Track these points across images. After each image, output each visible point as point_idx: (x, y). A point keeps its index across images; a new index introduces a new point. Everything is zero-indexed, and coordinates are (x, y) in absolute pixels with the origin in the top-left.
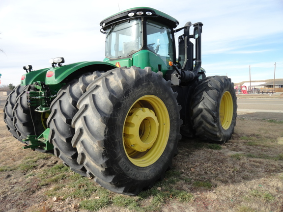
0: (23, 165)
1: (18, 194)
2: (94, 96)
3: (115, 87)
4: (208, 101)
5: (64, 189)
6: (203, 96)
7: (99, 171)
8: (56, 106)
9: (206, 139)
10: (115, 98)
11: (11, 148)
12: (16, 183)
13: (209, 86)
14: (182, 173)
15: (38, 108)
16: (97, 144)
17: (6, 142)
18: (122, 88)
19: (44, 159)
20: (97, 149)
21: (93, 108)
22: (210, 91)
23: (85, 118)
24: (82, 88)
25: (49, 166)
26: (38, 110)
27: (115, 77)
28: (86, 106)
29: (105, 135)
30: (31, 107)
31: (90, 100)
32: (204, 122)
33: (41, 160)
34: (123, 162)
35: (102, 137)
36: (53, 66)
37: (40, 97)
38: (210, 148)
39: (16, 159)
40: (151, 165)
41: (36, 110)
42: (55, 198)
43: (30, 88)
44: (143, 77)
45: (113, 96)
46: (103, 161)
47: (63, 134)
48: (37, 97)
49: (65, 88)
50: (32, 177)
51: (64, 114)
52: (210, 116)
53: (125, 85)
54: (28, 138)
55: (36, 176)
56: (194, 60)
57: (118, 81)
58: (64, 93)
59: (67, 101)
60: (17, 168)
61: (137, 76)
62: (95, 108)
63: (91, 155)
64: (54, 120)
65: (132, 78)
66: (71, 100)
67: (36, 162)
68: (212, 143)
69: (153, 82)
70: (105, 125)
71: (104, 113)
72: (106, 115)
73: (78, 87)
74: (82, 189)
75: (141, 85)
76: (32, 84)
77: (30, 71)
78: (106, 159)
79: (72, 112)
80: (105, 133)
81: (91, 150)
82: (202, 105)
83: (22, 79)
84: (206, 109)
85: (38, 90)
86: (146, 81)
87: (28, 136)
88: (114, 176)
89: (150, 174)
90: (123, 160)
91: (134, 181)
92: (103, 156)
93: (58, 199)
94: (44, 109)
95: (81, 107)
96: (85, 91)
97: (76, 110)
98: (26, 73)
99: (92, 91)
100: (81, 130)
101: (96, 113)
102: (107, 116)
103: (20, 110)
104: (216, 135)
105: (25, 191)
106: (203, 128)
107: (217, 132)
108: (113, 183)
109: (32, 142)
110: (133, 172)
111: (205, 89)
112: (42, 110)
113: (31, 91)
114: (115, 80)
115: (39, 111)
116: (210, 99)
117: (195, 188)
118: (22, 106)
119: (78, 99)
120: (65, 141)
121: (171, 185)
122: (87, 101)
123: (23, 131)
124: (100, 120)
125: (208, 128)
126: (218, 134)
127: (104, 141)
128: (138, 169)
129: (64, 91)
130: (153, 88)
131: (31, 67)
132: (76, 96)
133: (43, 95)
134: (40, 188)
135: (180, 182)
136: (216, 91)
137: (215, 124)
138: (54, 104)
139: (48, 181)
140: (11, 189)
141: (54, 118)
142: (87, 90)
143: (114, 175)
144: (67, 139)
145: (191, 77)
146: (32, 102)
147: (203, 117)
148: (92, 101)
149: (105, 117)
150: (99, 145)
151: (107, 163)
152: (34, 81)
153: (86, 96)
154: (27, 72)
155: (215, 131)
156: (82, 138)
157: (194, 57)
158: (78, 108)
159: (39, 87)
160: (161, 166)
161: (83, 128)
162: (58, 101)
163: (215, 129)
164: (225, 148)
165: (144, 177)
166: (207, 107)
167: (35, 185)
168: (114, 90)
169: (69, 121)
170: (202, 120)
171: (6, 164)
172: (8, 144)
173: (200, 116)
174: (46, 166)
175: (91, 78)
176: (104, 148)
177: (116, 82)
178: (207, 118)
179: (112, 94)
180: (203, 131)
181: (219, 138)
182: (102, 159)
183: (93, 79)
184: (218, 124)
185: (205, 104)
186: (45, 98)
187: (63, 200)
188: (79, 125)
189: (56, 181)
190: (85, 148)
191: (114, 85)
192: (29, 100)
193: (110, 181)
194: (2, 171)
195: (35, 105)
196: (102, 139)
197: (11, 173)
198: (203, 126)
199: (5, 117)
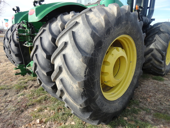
0: (17, 85)
1: (10, 113)
2: (73, 33)
3: (96, 24)
4: (159, 43)
5: (46, 111)
6: (155, 38)
7: (77, 107)
8: (38, 43)
9: (151, 72)
10: (97, 36)
11: (10, 70)
12: (10, 101)
13: (162, 30)
14: (140, 102)
15: (26, 43)
16: (77, 85)
17: (8, 65)
18: (104, 25)
19: (32, 80)
20: (76, 89)
21: (73, 47)
22: (162, 35)
23: (64, 56)
24: (61, 26)
25: (35, 87)
26: (26, 44)
27: (95, 14)
28: (66, 44)
29: (85, 76)
30: (19, 42)
31: (70, 37)
32: (153, 59)
33: (30, 81)
34: (100, 99)
35: (82, 78)
36: (35, 5)
37: (26, 34)
38: (155, 79)
39: (13, 80)
40: (120, 98)
41: (24, 45)
42: (38, 121)
43: (19, 26)
44: (123, 15)
45: (95, 34)
46: (82, 101)
47: (44, 69)
48: (24, 34)
49: (45, 26)
50: (22, 97)
51: (44, 50)
52: (160, 55)
53: (107, 22)
54: (18, 67)
55: (25, 96)
56: (148, 8)
57: (99, 18)
58: (44, 31)
59: (47, 38)
60: (13, 87)
61: (118, 13)
62: (75, 47)
63: (70, 95)
64: (36, 55)
65: (113, 15)
66: (50, 37)
67: (27, 83)
68: (156, 75)
69: (130, 22)
70: (86, 65)
71: (85, 52)
72: (87, 54)
73: (57, 25)
74: (61, 113)
75: (121, 23)
76: (20, 22)
77: (18, 12)
78: (85, 99)
79: (51, 48)
80: (85, 73)
81: (70, 89)
82: (153, 45)
83: (13, 19)
84: (157, 49)
85: (25, 28)
86: (125, 19)
87: (18, 65)
88: (91, 113)
89: (118, 106)
90: (99, 97)
91: (106, 114)
92: (82, 96)
93: (41, 122)
94: (30, 44)
95: (60, 44)
96: (63, 29)
97: (55, 47)
98: (15, 14)
99: (71, 28)
100: (60, 68)
101: (76, 52)
102: (88, 56)
103: (13, 44)
104: (162, 70)
105: (16, 110)
106: (152, 64)
107: (163, 67)
108: (89, 119)
109: (21, 70)
110: (107, 107)
111: (158, 32)
112: (28, 45)
113: (20, 29)
114: (96, 17)
115: (27, 46)
116: (162, 41)
117: (157, 120)
118: (14, 41)
119: (57, 37)
120: (46, 75)
121: (135, 115)
122: (67, 38)
123: (16, 60)
124: (81, 60)
125: (156, 64)
126: (163, 69)
127: (85, 82)
128: (109, 103)
129: (45, 28)
130: (129, 28)
131: (18, 9)
132: (55, 33)
133: (29, 32)
134: (28, 108)
135: (142, 113)
136: (167, 34)
137: (163, 62)
138: (36, 40)
139: (34, 101)
140: (6, 107)
141: (36, 54)
142: (65, 28)
143: (91, 111)
144: (47, 73)
145: (146, 22)
146: (20, 38)
147: (153, 55)
148: (72, 39)
149: (86, 57)
150: (79, 86)
151: (86, 102)
152: (21, 20)
153: (65, 33)
154: (16, 12)
155: (161, 67)
156: (61, 76)
157: (149, 6)
158: (57, 44)
159: (25, 26)
160: (127, 98)
161: (63, 67)
162: (39, 37)
163: (162, 65)
164: (167, 80)
165: (115, 110)
166: (158, 47)
167: (24, 105)
168: (95, 27)
169: (49, 57)
170: (151, 57)
171: (6, 83)
172: (9, 67)
173: (150, 55)
174: (33, 87)
175: (68, 17)
176: (83, 89)
177: (97, 18)
178: (156, 56)
179: (94, 31)
180: (151, 66)
181: (163, 72)
182: (81, 99)
183: (71, 18)
184: (165, 62)
185: (157, 45)
186: (30, 35)
187: (45, 123)
188: (58, 62)
189: (40, 102)
190: (64, 86)
191: (96, 22)
192: (18, 36)
193: (87, 118)
194: (2, 89)
195: (23, 41)
196: (83, 80)
197: (8, 91)
198: (152, 62)
199: (4, 49)
